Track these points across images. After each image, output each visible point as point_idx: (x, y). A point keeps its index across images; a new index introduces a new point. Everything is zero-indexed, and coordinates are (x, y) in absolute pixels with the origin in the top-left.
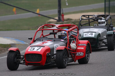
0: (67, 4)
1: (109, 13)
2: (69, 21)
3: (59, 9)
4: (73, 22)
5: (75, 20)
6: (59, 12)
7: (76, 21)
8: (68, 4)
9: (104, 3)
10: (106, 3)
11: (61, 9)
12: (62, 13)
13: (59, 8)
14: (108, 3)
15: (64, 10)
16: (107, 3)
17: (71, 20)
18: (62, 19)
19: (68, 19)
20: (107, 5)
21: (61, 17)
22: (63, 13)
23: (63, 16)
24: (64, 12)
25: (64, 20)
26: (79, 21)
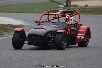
4: (79, 9)
5: (81, 6)
17: (78, 6)
18: (69, 5)
19: (75, 6)
25: (71, 6)
26: (84, 7)
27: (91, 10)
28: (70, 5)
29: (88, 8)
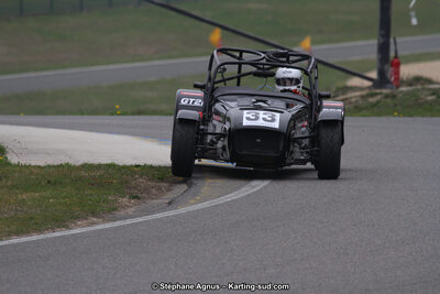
0: (414, 21)
2: (419, 87)
3: (381, 41)
4: (434, 92)
6: (384, 49)
8: (419, 20)
11: (392, 40)
12: (392, 54)
13: (383, 36)
15: (402, 44)
18: (392, 79)
19: (418, 80)
21: (390, 71)
22: (396, 57)
23: (396, 65)
24: (401, 53)
25: (399, 82)
28: (397, 79)
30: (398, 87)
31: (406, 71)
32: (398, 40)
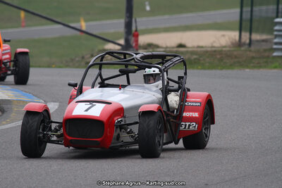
0: (148, 8)
1: (251, 34)
2: (151, 50)
3: (127, 20)
5: (167, 47)
6: (128, 25)
7: (168, 49)
8: (151, 7)
9: (238, 10)
10: (244, 9)
11: (133, 20)
12: (134, 29)
13: (128, 17)
14: (249, 9)
15: (140, 22)
16: (247, 9)
17: (157, 46)
18: (134, 45)
19: (150, 46)
20: (246, 16)
21: (132, 39)
22: (136, 31)
23: (136, 36)
24: (139, 28)
25: (138, 47)
26: (175, 49)
27: (195, 57)
28: (137, 45)
29: (187, 52)
30: (137, 50)
31: (143, 39)
32: (138, 20)
